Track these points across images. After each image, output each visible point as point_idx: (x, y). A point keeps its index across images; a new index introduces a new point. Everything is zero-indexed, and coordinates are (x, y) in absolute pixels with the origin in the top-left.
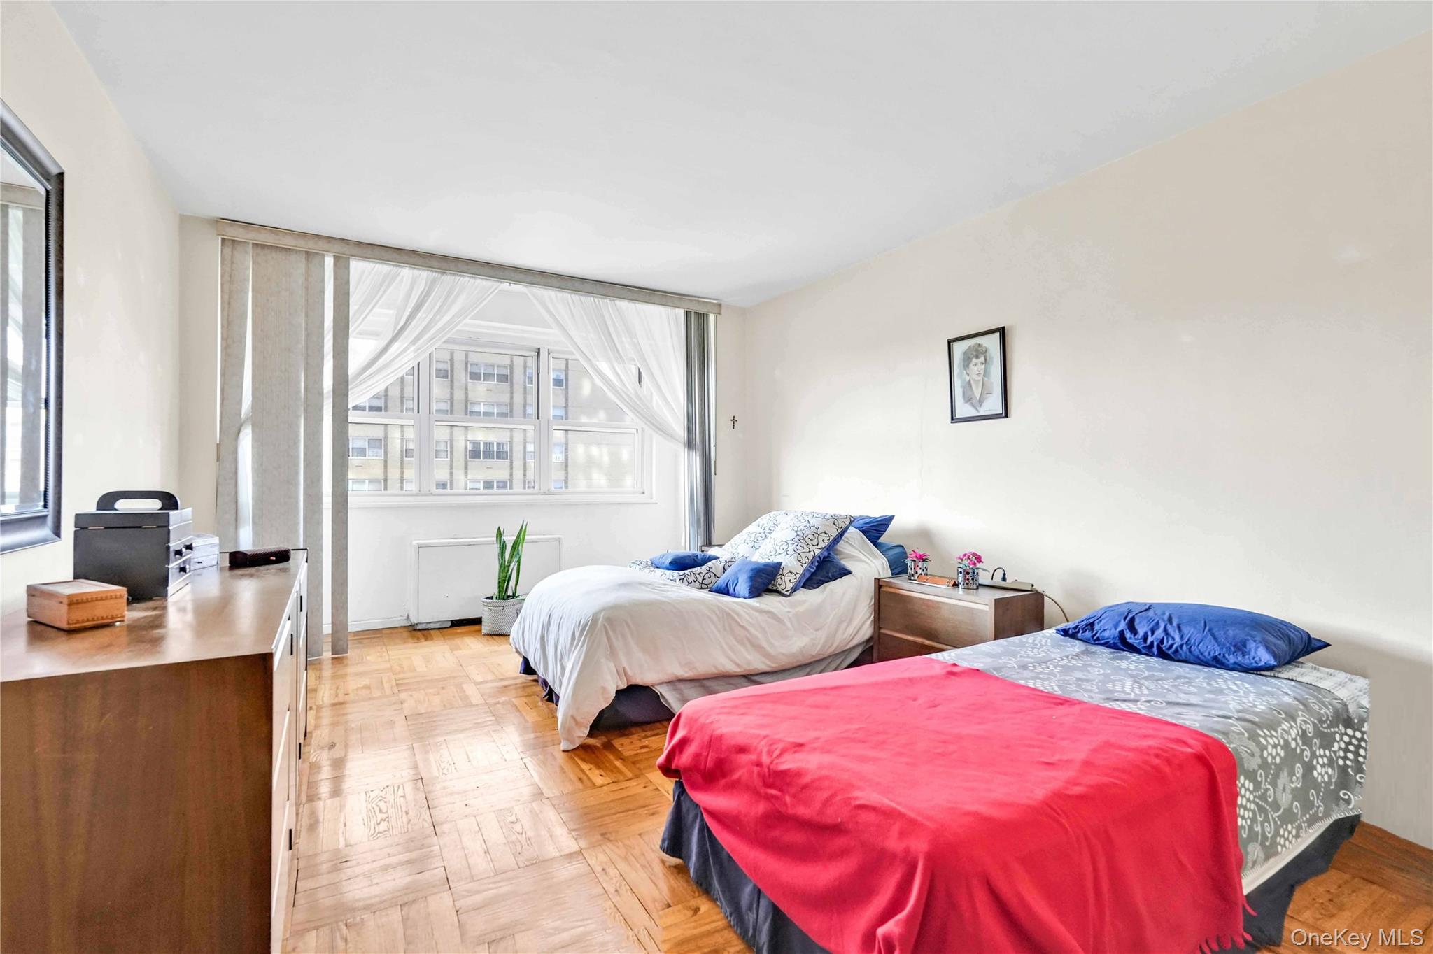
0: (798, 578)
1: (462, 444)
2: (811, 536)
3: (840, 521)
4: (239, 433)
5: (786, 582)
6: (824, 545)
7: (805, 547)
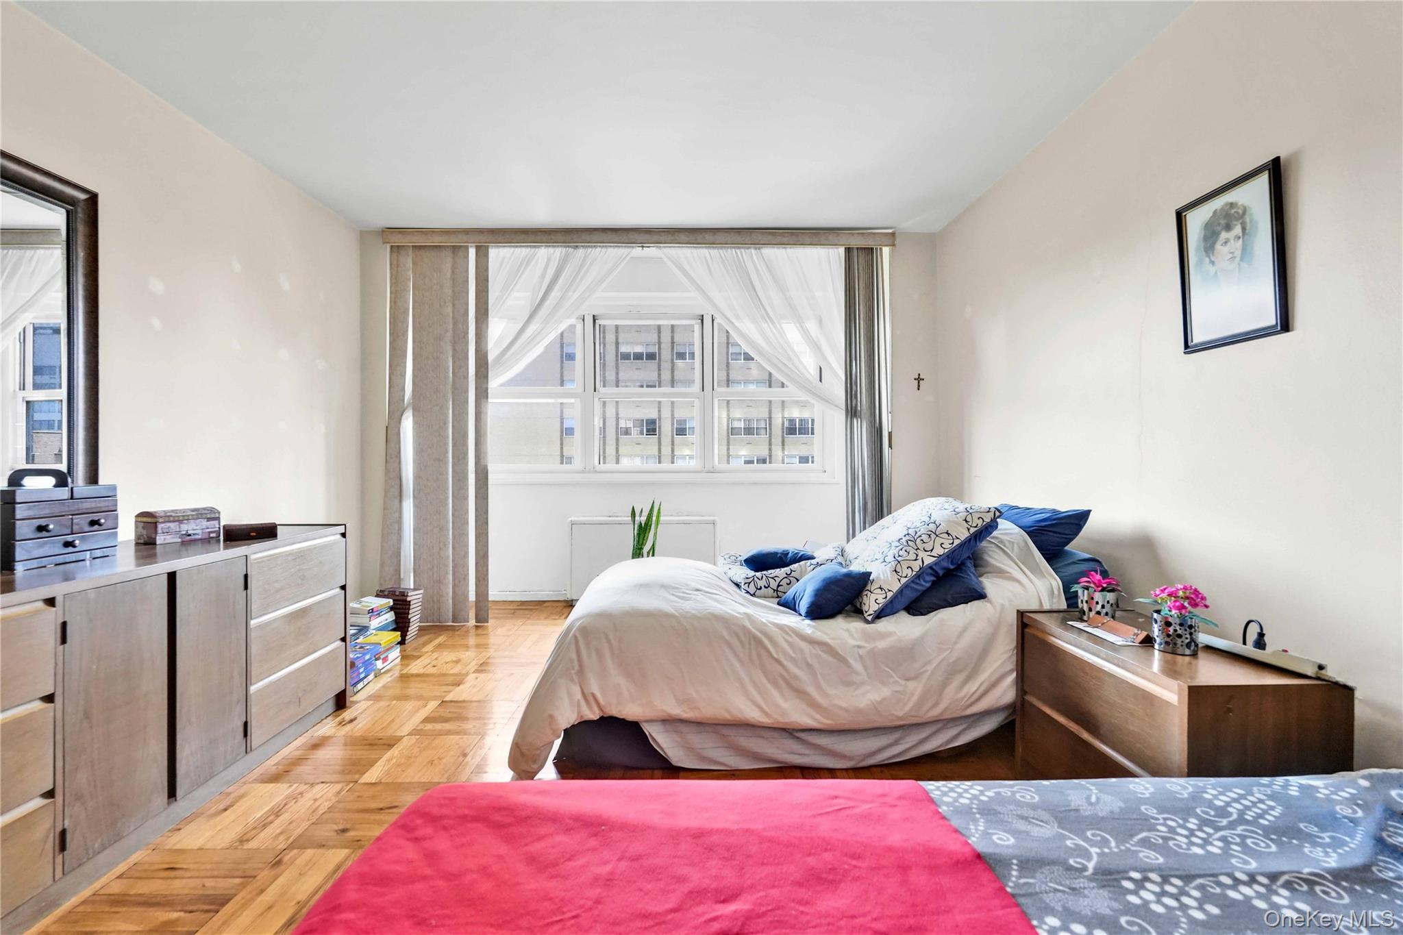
0: (888, 598)
1: (780, 421)
2: (925, 537)
3: (976, 516)
4: (402, 415)
5: (872, 602)
6: (941, 552)
7: (912, 551)
